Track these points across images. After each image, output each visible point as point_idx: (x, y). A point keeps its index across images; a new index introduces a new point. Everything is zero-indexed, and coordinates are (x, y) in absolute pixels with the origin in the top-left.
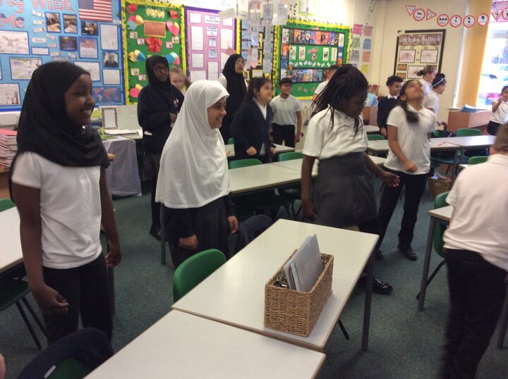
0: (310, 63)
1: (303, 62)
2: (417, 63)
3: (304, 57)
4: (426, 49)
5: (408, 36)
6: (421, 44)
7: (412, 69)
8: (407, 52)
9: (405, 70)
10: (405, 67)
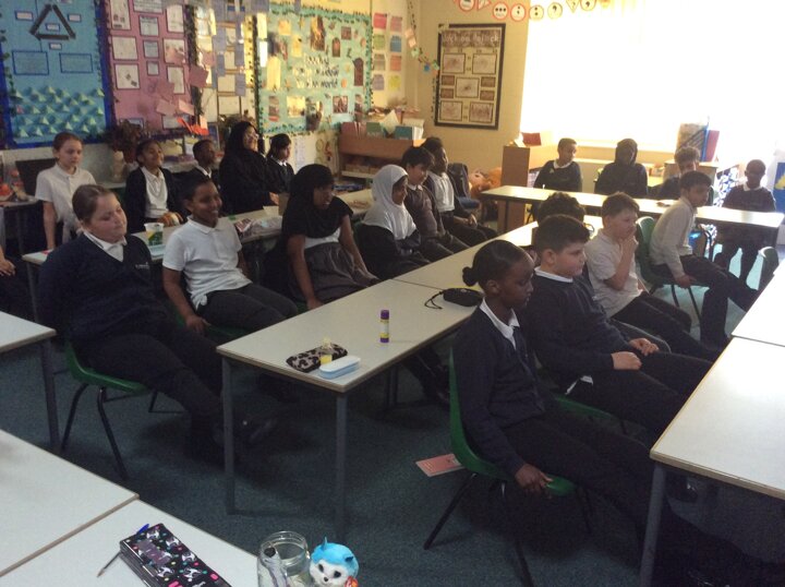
2: (468, 74)
4: (479, 53)
5: (452, 32)
6: (472, 44)
7: (461, 83)
8: (454, 57)
9: (452, 84)
10: (451, 79)
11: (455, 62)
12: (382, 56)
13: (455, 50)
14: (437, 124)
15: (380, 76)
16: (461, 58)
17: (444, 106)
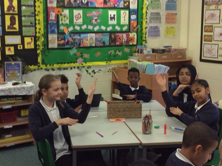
0: (90, 27)
1: (80, 26)
3: (80, 21)
7: (217, 31)
8: (212, 12)
9: (211, 31)
10: (211, 28)
11: (213, 15)
12: (158, 14)
13: (213, 7)
14: (201, 60)
15: (156, 27)
16: (217, 13)
17: (206, 47)
